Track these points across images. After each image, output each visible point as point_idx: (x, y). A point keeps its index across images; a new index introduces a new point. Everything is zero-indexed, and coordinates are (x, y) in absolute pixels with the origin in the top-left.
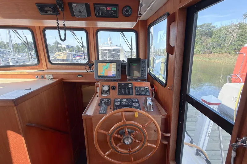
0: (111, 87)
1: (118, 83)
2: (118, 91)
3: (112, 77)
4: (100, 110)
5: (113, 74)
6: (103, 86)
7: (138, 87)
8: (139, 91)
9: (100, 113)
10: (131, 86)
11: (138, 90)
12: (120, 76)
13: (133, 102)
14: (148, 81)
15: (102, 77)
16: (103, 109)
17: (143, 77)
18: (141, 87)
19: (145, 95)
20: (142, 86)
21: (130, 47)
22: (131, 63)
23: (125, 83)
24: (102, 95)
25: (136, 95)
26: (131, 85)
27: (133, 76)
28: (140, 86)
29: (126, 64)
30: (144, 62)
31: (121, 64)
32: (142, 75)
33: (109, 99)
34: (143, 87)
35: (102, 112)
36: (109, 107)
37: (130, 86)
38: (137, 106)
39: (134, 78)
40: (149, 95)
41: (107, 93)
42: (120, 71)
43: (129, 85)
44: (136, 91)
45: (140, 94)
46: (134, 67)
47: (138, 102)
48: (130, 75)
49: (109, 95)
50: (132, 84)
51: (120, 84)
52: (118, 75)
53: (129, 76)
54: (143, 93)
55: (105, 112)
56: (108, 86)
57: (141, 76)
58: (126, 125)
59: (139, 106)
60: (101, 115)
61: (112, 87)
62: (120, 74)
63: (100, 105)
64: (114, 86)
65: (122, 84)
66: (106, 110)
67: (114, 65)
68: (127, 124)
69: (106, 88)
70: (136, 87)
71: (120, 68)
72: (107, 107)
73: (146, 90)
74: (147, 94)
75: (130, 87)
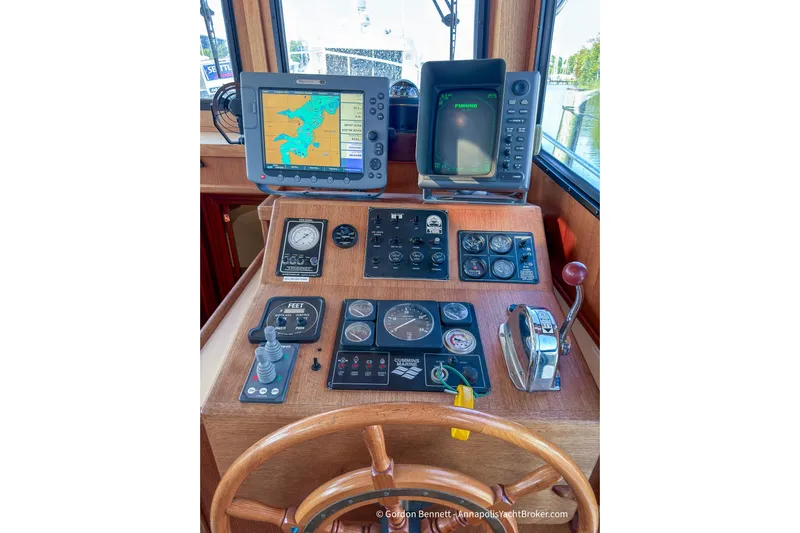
0: (331, 228)
1: (373, 212)
2: (370, 253)
3: (339, 174)
4: (252, 378)
5: (346, 155)
6: (291, 223)
7: (475, 235)
8: (480, 258)
9: (247, 400)
10: (436, 230)
11: (472, 251)
12: (383, 170)
13: (447, 325)
14: (530, 201)
15: (289, 172)
16: (265, 374)
17: (509, 177)
18: (491, 236)
19: (513, 278)
20: (496, 228)
21: (446, 12)
22: (445, 97)
23: (406, 212)
24: (280, 275)
25: (464, 277)
26: (439, 221)
27: (455, 174)
28: (487, 228)
29: (415, 101)
30: (520, 88)
31: (392, 100)
32: (505, 166)
33: (315, 300)
34: (503, 235)
35: (263, 391)
36: (309, 353)
37: (433, 225)
38: (466, 352)
39: (457, 181)
40: (536, 281)
41: (308, 264)
42: (384, 141)
43: (430, 220)
44: (466, 256)
45: (487, 276)
46: (461, 121)
47: (470, 325)
48: (437, 165)
49: (320, 274)
50: (443, 215)
51: (378, 218)
52: (375, 164)
53: (432, 170)
54: (502, 268)
55: (275, 392)
56: (318, 227)
57: (498, 175)
58: (396, 493)
59: (479, 349)
60: (251, 409)
61: (338, 229)
62: (383, 158)
63: (256, 338)
64: (350, 228)
65: (394, 216)
66: (285, 377)
67: (352, 106)
68: (398, 487)
69: (304, 237)
70: (462, 235)
71: (382, 127)
72: (296, 357)
73: (519, 252)
74: (526, 274)
75: (436, 235)
